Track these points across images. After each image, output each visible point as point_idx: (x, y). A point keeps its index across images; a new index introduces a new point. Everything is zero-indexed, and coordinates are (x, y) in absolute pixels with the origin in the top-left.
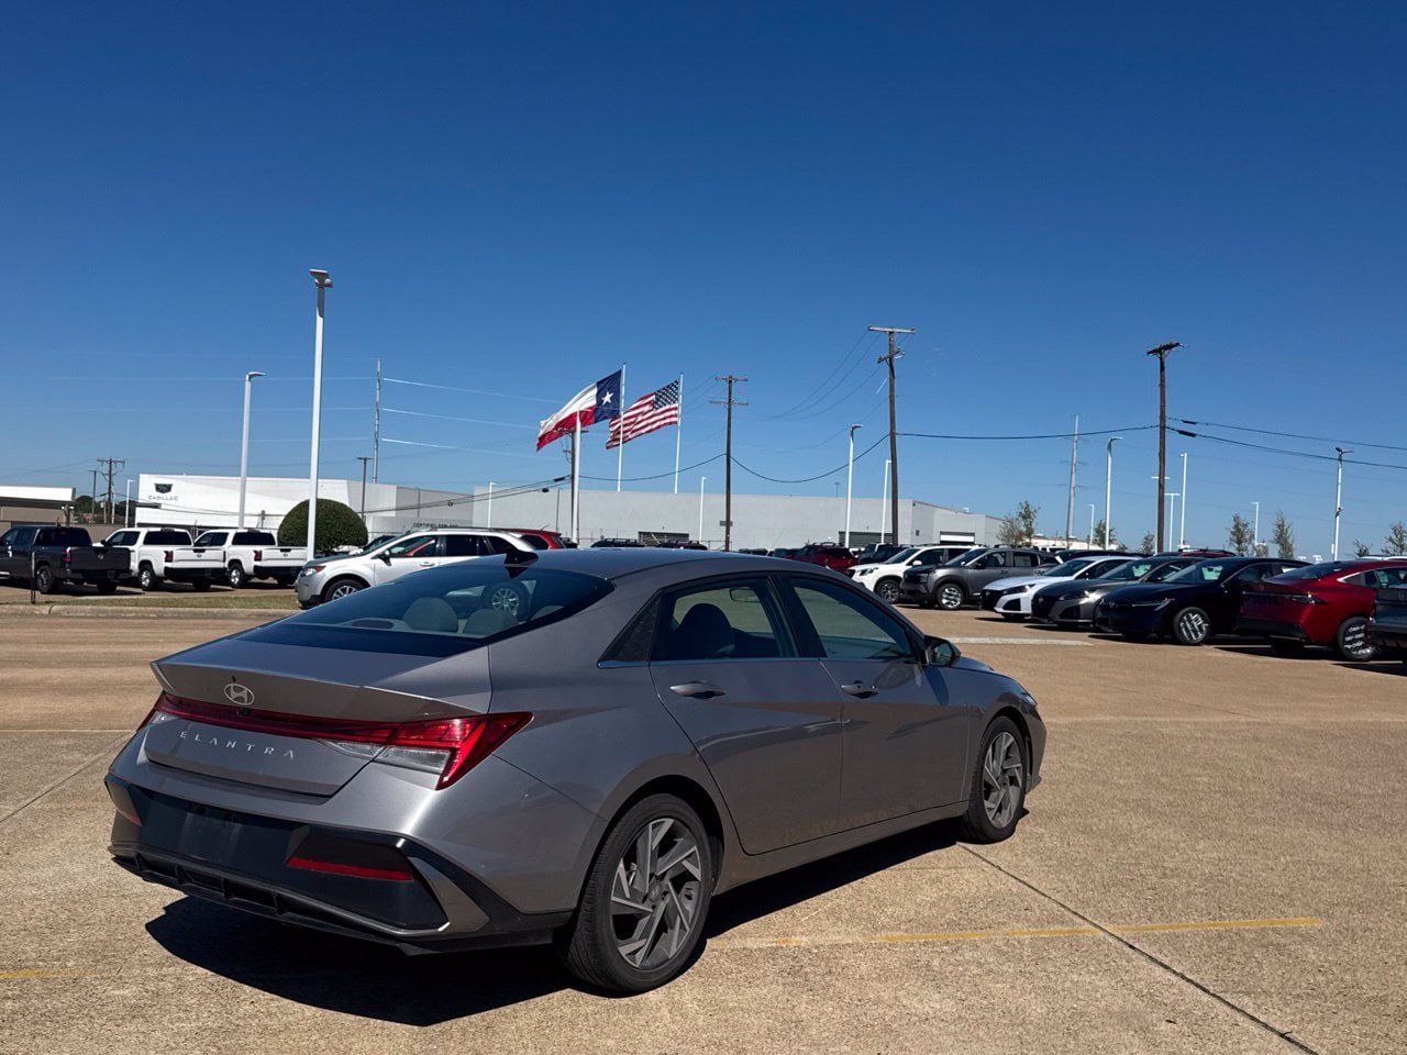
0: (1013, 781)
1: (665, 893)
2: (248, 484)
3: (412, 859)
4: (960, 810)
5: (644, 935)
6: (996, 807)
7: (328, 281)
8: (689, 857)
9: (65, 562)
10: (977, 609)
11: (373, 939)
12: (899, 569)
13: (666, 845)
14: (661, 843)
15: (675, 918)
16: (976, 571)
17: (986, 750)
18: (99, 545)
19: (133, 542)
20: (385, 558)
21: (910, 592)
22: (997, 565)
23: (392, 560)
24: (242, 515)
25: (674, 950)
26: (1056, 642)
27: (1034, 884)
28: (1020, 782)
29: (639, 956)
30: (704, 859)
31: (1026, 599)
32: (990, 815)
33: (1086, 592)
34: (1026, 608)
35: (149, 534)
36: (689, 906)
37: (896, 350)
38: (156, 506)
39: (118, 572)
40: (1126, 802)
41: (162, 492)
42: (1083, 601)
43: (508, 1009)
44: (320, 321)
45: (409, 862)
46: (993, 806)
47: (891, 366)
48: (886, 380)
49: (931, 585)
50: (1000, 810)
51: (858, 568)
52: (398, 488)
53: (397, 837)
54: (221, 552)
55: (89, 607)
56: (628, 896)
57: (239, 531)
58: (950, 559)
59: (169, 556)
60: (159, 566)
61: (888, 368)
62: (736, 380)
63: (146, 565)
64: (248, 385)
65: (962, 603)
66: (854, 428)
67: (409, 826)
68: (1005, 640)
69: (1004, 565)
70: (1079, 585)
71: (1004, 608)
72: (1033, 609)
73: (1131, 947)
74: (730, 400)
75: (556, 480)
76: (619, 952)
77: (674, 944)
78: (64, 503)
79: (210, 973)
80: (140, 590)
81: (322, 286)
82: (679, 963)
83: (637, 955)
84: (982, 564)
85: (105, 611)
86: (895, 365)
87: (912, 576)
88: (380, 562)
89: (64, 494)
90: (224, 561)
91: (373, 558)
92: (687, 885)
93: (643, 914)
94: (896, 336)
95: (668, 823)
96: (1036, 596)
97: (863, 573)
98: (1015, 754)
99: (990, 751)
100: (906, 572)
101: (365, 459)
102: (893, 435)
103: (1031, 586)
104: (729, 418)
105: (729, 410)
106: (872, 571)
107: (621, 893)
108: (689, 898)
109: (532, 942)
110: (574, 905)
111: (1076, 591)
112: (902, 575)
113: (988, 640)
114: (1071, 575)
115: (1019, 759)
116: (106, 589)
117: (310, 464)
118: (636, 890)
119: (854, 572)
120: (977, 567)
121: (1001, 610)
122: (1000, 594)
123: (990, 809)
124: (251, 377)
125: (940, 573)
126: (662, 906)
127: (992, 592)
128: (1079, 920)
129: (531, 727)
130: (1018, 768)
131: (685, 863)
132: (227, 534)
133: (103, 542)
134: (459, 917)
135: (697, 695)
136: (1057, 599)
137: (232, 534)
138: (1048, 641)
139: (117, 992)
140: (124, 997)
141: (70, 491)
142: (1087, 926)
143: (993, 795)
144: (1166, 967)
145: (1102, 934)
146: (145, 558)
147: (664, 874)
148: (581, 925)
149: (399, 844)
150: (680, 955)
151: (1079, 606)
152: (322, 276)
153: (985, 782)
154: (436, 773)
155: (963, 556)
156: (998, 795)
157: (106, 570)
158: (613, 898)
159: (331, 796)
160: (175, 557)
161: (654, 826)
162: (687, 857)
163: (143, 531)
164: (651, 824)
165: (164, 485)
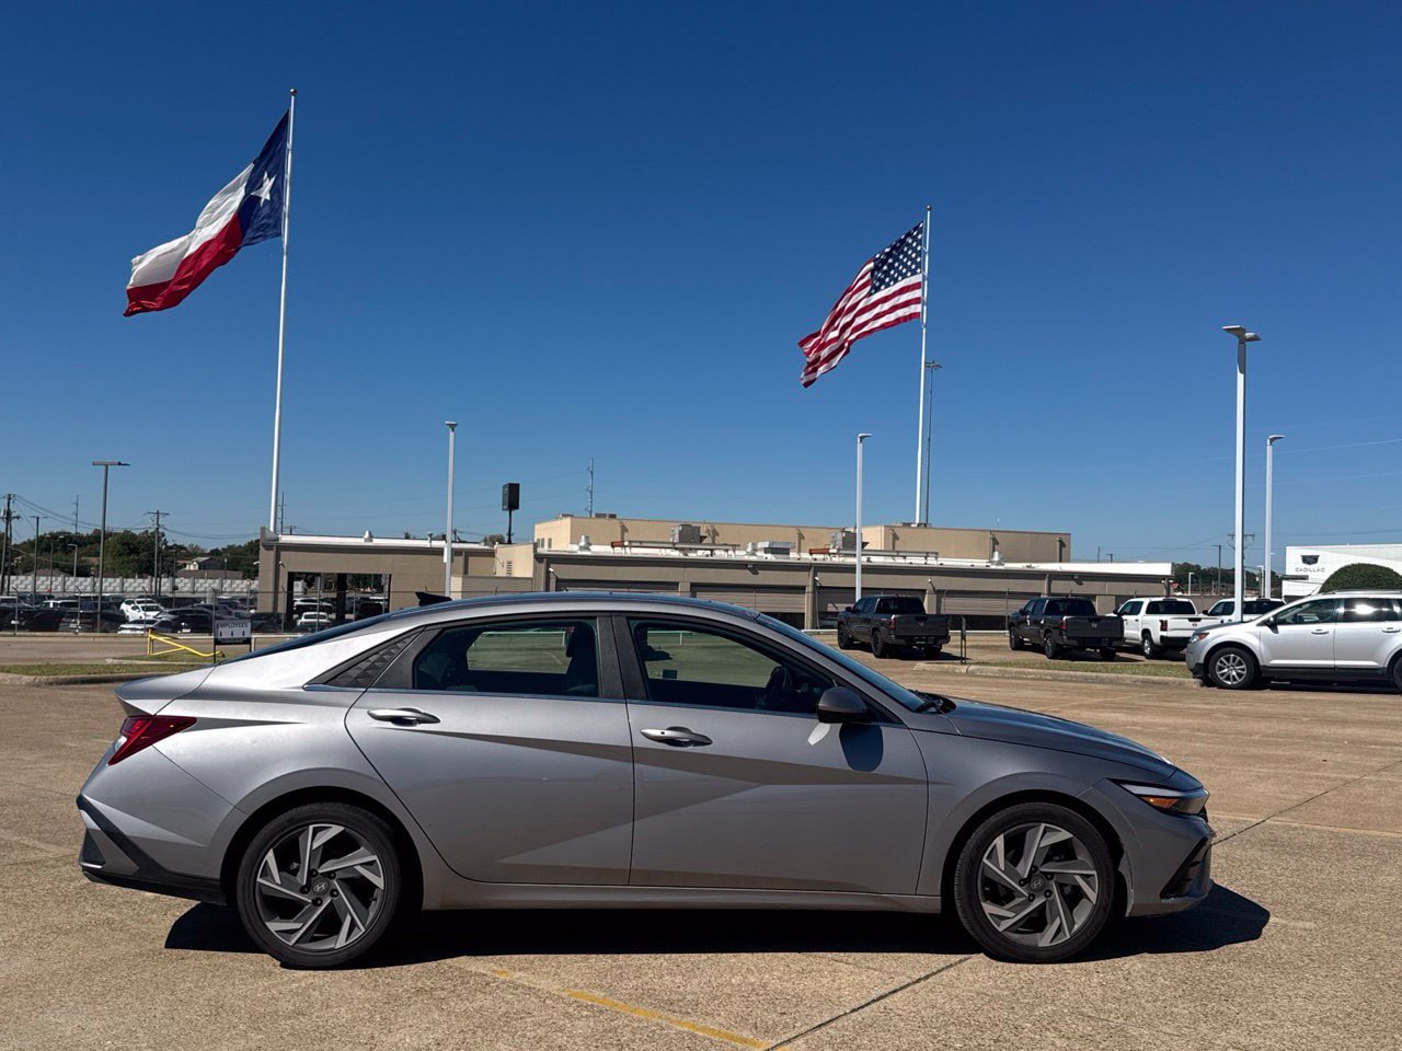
0: (1073, 897)
1: (333, 891)
5: (302, 921)
8: (366, 864)
9: (1061, 630)
13: (334, 849)
14: (324, 847)
15: (345, 916)
19: (1137, 612)
20: (1273, 625)
23: (1280, 628)
25: (340, 944)
28: (1093, 895)
29: (294, 937)
30: (387, 870)
32: (999, 925)
35: (1151, 604)
38: (1304, 578)
39: (1111, 640)
41: (1309, 563)
44: (1240, 377)
46: (1011, 915)
56: (278, 881)
59: (1164, 626)
60: (1157, 635)
63: (1146, 633)
64: (1270, 449)
76: (267, 928)
77: (340, 940)
78: (1163, 577)
80: (1143, 658)
81: (1243, 341)
83: (292, 935)
88: (1266, 629)
89: (1164, 569)
91: (1258, 625)
93: (301, 902)
95: (335, 830)
98: (1083, 855)
99: (999, 842)
107: (266, 873)
115: (1090, 864)
116: (1108, 656)
118: (292, 880)
123: (999, 917)
124: (1272, 440)
126: (327, 901)
128: (789, 1035)
130: (1085, 877)
131: (359, 868)
134: (113, 861)
135: (397, 721)
141: (1170, 565)
143: (1018, 900)
146: (1146, 627)
147: (331, 873)
152: (1240, 332)
153: (984, 880)
156: (1026, 904)
157: (1101, 638)
158: (259, 880)
160: (1169, 626)
161: (315, 832)
162: (362, 864)
163: (1146, 601)
164: (311, 827)
165: (1311, 557)
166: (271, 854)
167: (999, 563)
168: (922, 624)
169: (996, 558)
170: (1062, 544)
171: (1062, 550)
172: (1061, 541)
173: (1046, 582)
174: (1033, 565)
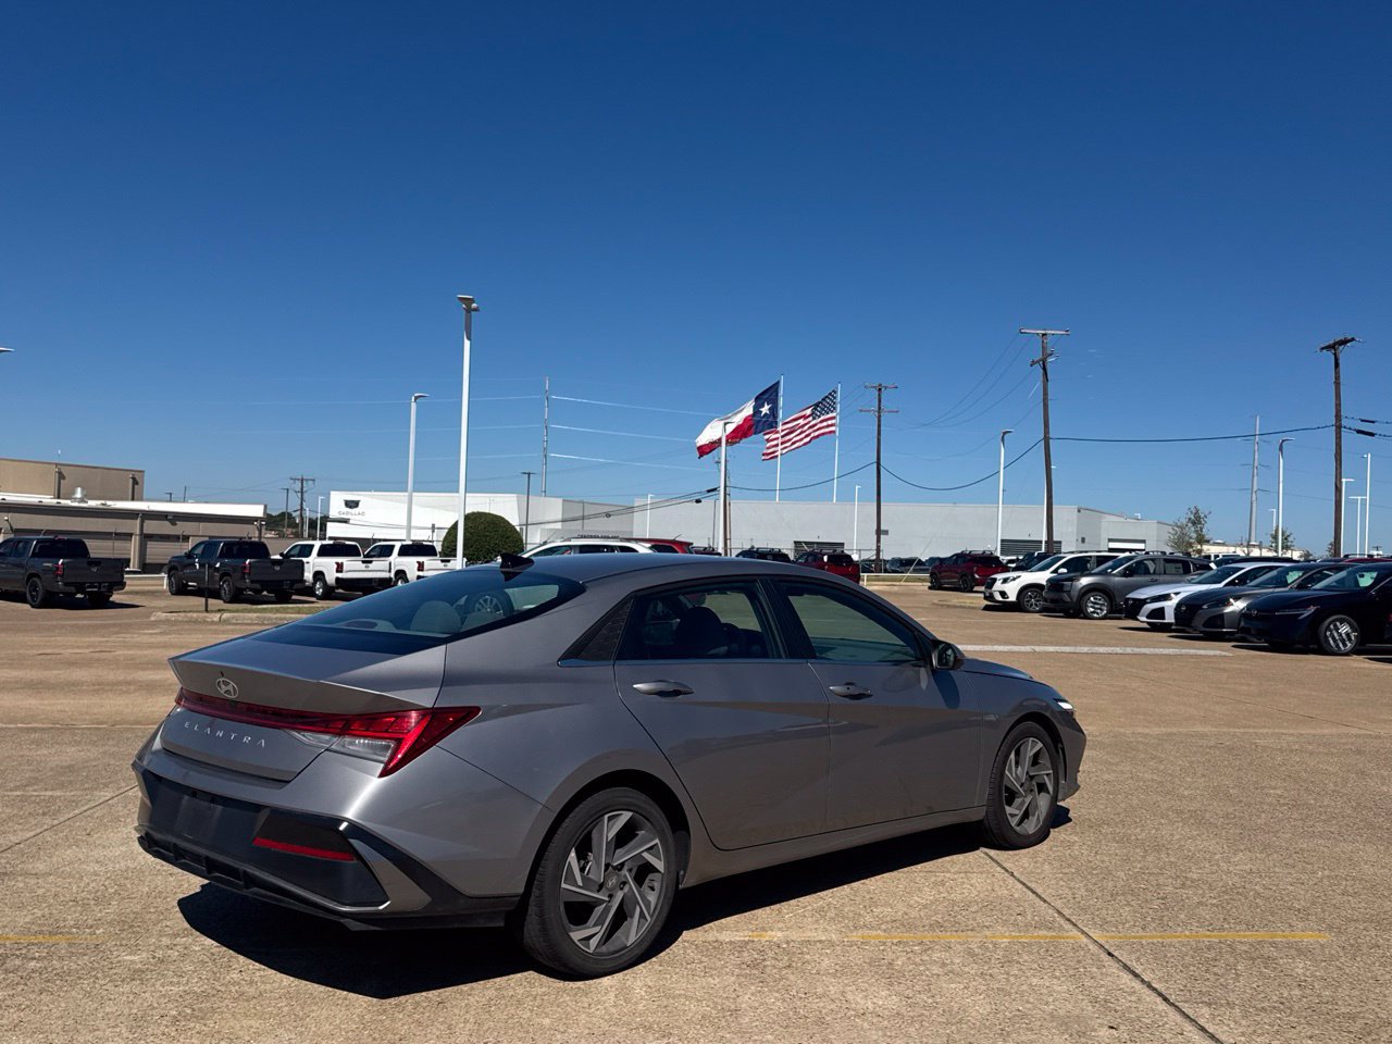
0: (1042, 788)
1: (624, 883)
2: (414, 499)
3: (352, 841)
4: (977, 814)
5: (599, 922)
6: (1020, 813)
7: (474, 305)
8: (650, 848)
9: (244, 574)
10: (1120, 619)
11: (321, 914)
12: (1042, 577)
13: (625, 836)
14: (618, 835)
15: (635, 908)
16: (1124, 579)
17: (1007, 756)
18: (278, 557)
19: (308, 555)
21: (1052, 601)
22: (1147, 572)
24: (409, 528)
25: (632, 939)
26: (1192, 651)
27: (1039, 891)
28: (1051, 789)
29: (594, 942)
30: (666, 851)
31: (1170, 606)
32: (1014, 822)
33: (1231, 600)
34: (1170, 618)
35: (322, 547)
36: (652, 898)
37: (1049, 352)
38: (346, 521)
39: (293, 582)
40: (1179, 812)
41: (351, 507)
42: (1228, 610)
43: (465, 988)
44: (467, 343)
45: (349, 842)
46: (1017, 812)
47: (1044, 369)
48: (1039, 384)
49: (1075, 594)
50: (1026, 815)
51: (1000, 576)
52: (564, 501)
53: (341, 820)
54: (387, 563)
55: (255, 615)
56: (580, 883)
57: (404, 543)
58: (1098, 566)
59: (340, 568)
60: (331, 576)
61: (1042, 371)
62: (886, 388)
63: (319, 575)
64: (414, 405)
65: (1109, 612)
66: (1005, 433)
67: (352, 811)
68: (1137, 650)
69: (1154, 573)
70: (1226, 592)
71: (1148, 617)
72: (1176, 618)
73: (1110, 954)
74: (880, 408)
75: (709, 491)
76: (571, 938)
77: (632, 933)
78: (256, 519)
79: (216, 944)
80: (314, 599)
81: (469, 310)
82: (638, 952)
83: (591, 941)
84: (1129, 572)
85: (269, 619)
86: (1048, 367)
87: (1055, 584)
89: (256, 511)
90: (390, 571)
92: (650, 876)
93: (599, 902)
94: (1049, 338)
95: (626, 816)
96: (1179, 605)
97: (1005, 581)
98: (1045, 760)
99: (1012, 756)
100: (1049, 581)
101: (529, 474)
102: (1047, 439)
103: (1177, 594)
104: (879, 426)
105: (879, 417)
106: (1014, 579)
107: (571, 879)
108: (653, 889)
109: (482, 923)
110: (521, 890)
111: (1221, 599)
112: (1045, 583)
113: (1118, 650)
114: (1220, 582)
115: (1049, 766)
116: (283, 598)
117: (458, 481)
118: (589, 879)
119: (995, 580)
120: (1124, 574)
121: (1144, 619)
122: (1143, 602)
123: (1013, 815)
124: (416, 398)
125: (1085, 581)
126: (619, 896)
127: (1134, 600)
128: (1068, 926)
129: (478, 721)
130: (1047, 775)
131: (645, 855)
132: (393, 546)
133: (281, 555)
134: (401, 896)
135: (661, 693)
136: (1200, 607)
137: (398, 546)
138: (1184, 651)
139: (128, 958)
140: (132, 962)
141: (262, 507)
142: (1075, 932)
143: (1018, 801)
144: (1136, 975)
145: (1085, 940)
146: (318, 569)
147: (622, 864)
148: (532, 909)
149: (343, 826)
150: (638, 944)
151: (1222, 615)
152: (468, 301)
153: (1006, 786)
154: (381, 762)
155: (1110, 563)
156: (1023, 802)
157: (282, 581)
158: (563, 885)
159: (289, 782)
160: (345, 568)
161: (610, 819)
162: (648, 850)
163: (317, 544)
164: (606, 816)
165: (353, 501)
166: (573, 854)
167: (82, 500)
168: (95, 570)
169: (79, 494)
170: (135, 482)
171: (135, 488)
172: (134, 479)
173: (138, 521)
174: (109, 503)
